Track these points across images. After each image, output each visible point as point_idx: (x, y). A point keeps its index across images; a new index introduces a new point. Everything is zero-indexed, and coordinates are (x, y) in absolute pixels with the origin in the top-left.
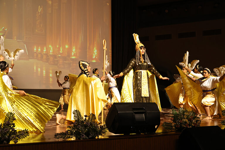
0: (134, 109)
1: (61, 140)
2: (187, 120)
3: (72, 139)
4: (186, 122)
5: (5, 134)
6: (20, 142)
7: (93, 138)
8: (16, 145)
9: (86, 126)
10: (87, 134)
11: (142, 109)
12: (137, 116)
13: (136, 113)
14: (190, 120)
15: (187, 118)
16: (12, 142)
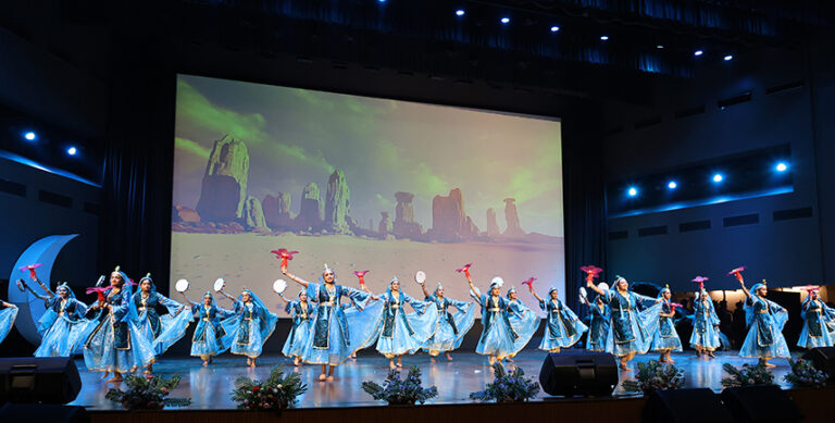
0: (578, 362)
1: (478, 401)
2: (660, 379)
3: (492, 401)
4: (658, 382)
5: (410, 392)
6: (426, 403)
7: (520, 400)
8: (422, 406)
9: (510, 385)
10: (512, 395)
11: (591, 362)
12: (583, 372)
13: (581, 367)
14: (665, 378)
15: (661, 376)
16: (417, 403)
